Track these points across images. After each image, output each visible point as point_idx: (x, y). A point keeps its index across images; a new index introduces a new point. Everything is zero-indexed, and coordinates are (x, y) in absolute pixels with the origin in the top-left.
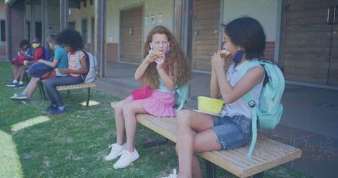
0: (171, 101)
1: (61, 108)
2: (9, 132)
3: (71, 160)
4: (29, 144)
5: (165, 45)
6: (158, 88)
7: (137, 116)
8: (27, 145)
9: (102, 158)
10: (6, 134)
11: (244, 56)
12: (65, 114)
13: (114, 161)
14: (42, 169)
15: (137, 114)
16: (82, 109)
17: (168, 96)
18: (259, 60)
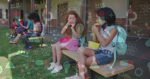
0: (77, 44)
1: (30, 47)
2: (7, 57)
3: (33, 69)
4: (15, 62)
6: (71, 38)
7: (62, 50)
9: (46, 69)
10: (6, 58)
12: (32, 50)
14: (20, 73)
15: (62, 49)
17: (76, 42)
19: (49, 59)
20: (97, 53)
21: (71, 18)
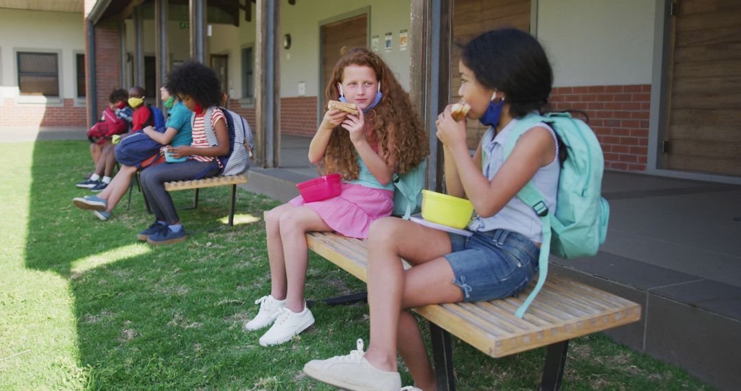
0: (383, 206)
1: (175, 228)
2: (66, 273)
3: (178, 328)
4: (99, 296)
5: (370, 91)
6: (356, 178)
7: (310, 237)
8: (95, 299)
9: (240, 326)
10: (59, 277)
11: (506, 110)
13: (263, 331)
14: (117, 345)
15: (309, 232)
16: (219, 231)
17: (376, 196)
18: (542, 114)
19: (260, 283)
20: (464, 248)
21: (355, 83)
